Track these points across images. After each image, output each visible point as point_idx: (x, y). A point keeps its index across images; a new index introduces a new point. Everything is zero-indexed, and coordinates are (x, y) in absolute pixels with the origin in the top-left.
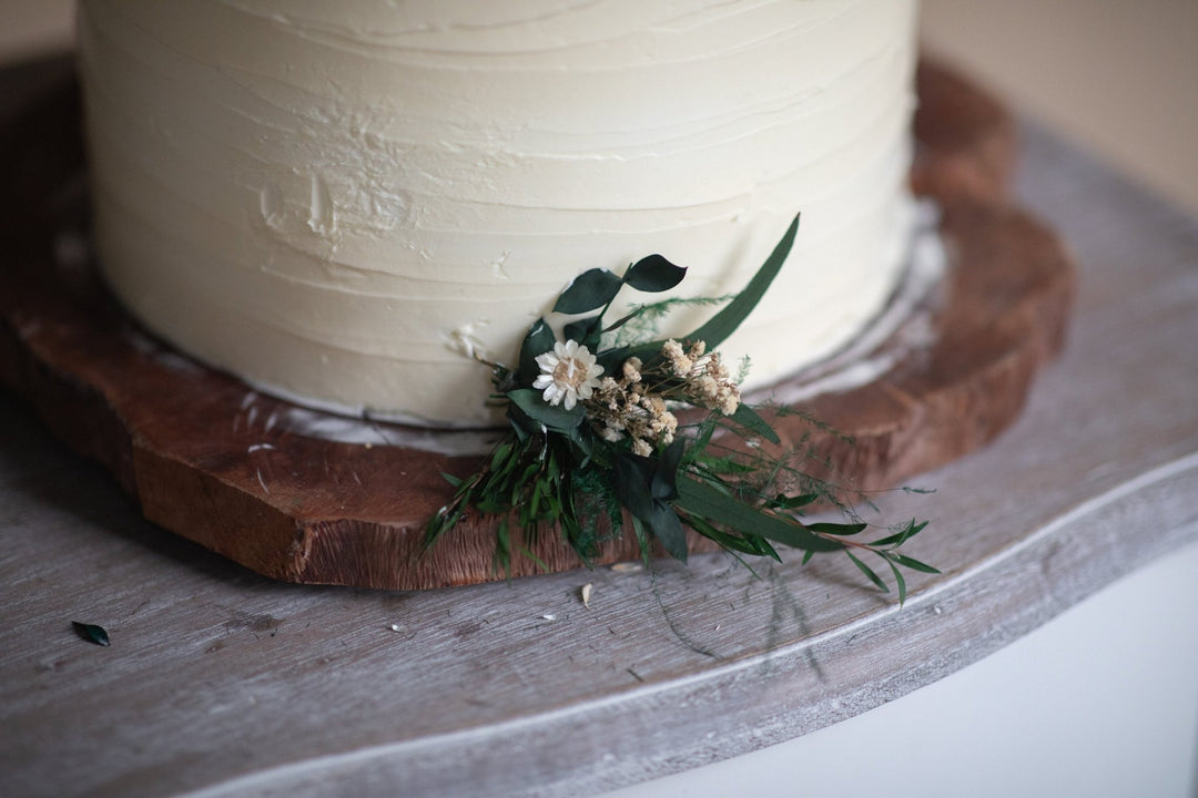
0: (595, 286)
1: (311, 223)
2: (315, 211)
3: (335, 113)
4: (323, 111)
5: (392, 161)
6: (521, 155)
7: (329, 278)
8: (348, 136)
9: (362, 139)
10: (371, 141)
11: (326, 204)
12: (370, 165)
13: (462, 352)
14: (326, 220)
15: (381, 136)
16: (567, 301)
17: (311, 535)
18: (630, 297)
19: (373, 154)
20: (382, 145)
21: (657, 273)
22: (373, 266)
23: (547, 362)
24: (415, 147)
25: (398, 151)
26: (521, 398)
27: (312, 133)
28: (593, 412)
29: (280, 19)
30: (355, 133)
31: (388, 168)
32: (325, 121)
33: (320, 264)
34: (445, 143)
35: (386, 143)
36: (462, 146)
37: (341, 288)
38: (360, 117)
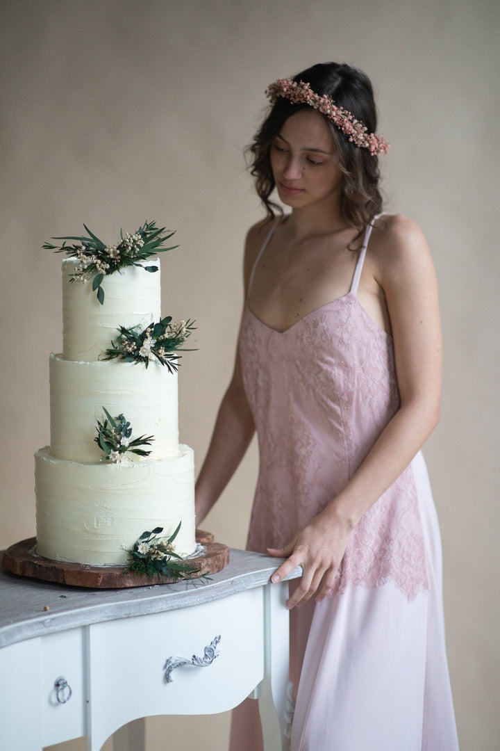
0: (147, 534)
1: (95, 527)
2: (95, 524)
3: (100, 504)
4: (97, 504)
5: (110, 512)
6: (133, 508)
7: (97, 537)
8: (102, 508)
10: (106, 508)
11: (98, 522)
12: (106, 513)
13: (123, 549)
14: (98, 526)
16: (142, 537)
17: (102, 576)
18: (153, 535)
19: (107, 511)
21: (159, 530)
22: (106, 533)
23: (140, 547)
24: (114, 508)
25: (112, 509)
26: (136, 553)
27: (95, 508)
28: (149, 554)
29: (90, 487)
32: (98, 506)
33: (96, 535)
34: (120, 507)
35: (109, 508)
36: (123, 507)
37: (100, 539)
38: (104, 504)
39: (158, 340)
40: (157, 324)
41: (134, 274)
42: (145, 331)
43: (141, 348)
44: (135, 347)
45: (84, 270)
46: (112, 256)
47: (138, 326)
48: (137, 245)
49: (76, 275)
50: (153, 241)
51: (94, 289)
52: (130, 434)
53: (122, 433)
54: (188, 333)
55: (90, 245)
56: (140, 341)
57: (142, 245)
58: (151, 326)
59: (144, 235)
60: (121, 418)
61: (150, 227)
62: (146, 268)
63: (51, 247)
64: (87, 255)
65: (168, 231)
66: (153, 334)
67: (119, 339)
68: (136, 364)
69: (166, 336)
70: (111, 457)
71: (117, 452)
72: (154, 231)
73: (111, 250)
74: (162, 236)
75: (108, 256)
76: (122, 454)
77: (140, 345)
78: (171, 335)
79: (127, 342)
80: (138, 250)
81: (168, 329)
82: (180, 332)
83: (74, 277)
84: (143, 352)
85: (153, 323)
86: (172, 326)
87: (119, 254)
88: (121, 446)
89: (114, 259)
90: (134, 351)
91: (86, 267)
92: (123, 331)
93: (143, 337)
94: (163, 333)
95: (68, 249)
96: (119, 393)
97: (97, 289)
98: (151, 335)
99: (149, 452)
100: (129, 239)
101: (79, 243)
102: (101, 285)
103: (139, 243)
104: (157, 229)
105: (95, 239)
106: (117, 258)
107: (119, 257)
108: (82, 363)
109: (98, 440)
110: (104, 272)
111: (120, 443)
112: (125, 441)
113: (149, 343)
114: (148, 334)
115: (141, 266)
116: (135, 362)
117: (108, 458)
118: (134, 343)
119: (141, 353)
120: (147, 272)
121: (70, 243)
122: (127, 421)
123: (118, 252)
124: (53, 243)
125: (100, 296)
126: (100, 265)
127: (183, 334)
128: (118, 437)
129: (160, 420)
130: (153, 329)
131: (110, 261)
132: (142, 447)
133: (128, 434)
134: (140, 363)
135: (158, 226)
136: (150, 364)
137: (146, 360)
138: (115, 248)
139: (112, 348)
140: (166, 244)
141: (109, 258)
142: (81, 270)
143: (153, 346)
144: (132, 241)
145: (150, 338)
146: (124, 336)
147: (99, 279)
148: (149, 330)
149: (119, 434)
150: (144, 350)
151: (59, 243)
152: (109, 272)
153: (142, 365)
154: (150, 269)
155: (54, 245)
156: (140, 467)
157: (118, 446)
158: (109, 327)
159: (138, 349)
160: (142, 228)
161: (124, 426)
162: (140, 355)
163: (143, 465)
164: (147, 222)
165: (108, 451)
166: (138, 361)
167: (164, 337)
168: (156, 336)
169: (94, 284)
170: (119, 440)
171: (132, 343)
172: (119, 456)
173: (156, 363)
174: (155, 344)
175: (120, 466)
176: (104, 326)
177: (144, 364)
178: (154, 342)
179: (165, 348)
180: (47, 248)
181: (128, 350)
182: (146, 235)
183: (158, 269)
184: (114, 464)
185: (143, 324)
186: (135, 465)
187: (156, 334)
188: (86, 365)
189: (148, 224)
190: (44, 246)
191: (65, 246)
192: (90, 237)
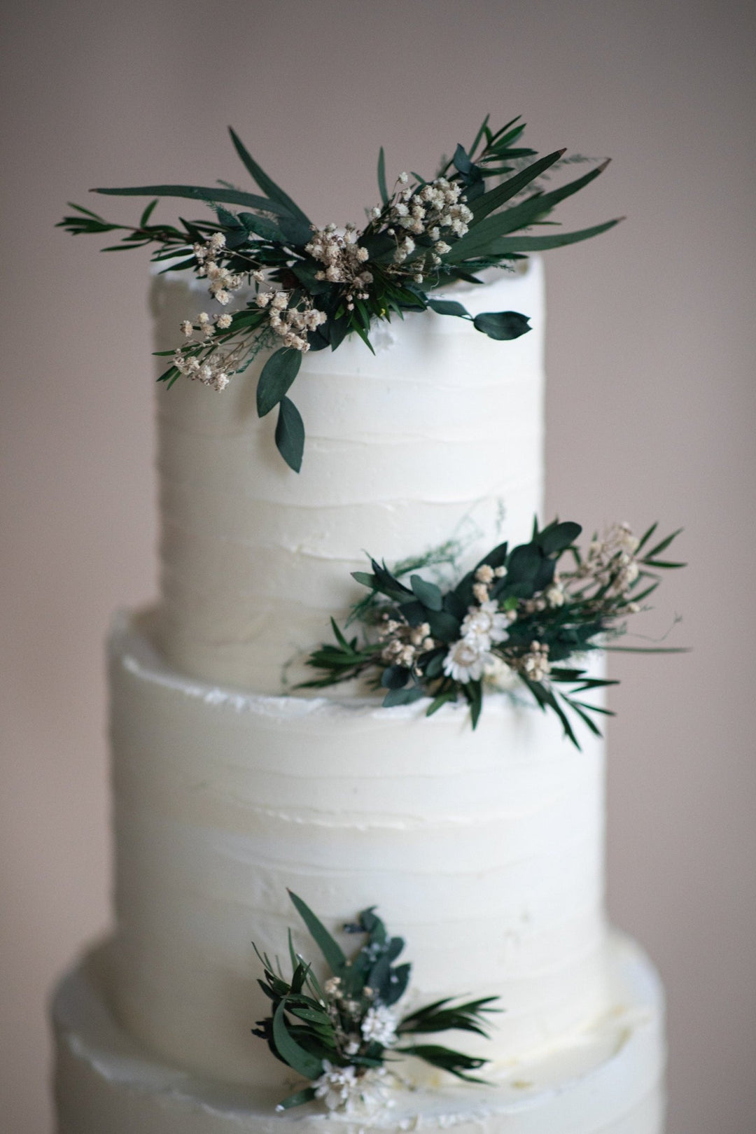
39: (520, 611)
40: (520, 550)
41: (428, 343)
42: (472, 578)
43: (454, 648)
44: (430, 644)
45: (219, 332)
46: (335, 273)
47: (445, 553)
48: (445, 229)
49: (188, 351)
50: (516, 200)
51: (263, 411)
52: (401, 987)
53: (368, 991)
54: (645, 583)
55: (248, 224)
56: (449, 619)
57: (461, 229)
58: (497, 557)
59: (471, 178)
60: (368, 924)
61: (502, 146)
62: (480, 323)
63: (95, 226)
64: (240, 265)
65: (578, 159)
66: (500, 590)
67: (367, 611)
68: (430, 711)
69: (558, 596)
70: (322, 1090)
71: (348, 1074)
72: (518, 165)
73: (334, 250)
74: (549, 182)
75: (320, 276)
76: (369, 1074)
77: (449, 636)
78: (576, 586)
79: (393, 625)
80: (445, 248)
81: (565, 563)
82: (613, 577)
83: (179, 364)
84: (459, 661)
85: (504, 546)
86: (584, 554)
87: (365, 266)
88: (363, 1044)
89: (348, 286)
90: (424, 659)
91: (226, 321)
92: (381, 579)
93: (462, 600)
94: (546, 582)
95: (164, 234)
96: (361, 827)
97: (276, 409)
98: (493, 595)
99: (482, 1061)
100: (411, 204)
101: (202, 212)
102: (290, 394)
103: (448, 221)
104: (528, 152)
105: (276, 196)
106: (359, 282)
107: (368, 276)
108: (215, 696)
109: (265, 1030)
110: (301, 343)
111: (361, 1034)
112: (381, 1025)
113: (485, 626)
114: (481, 590)
115: (455, 310)
116: (426, 702)
117: (310, 1095)
118: (426, 628)
119: (451, 667)
120: (483, 336)
121: (170, 212)
122: (392, 931)
123: (364, 254)
124: (106, 209)
125: (289, 437)
126: (284, 316)
127: (624, 585)
128: (352, 1006)
129: (526, 918)
130: (502, 571)
131: (330, 298)
132: (452, 1040)
133: (393, 985)
134: (446, 708)
135: (538, 141)
136: (492, 705)
137: (473, 693)
138: (352, 238)
139: (334, 641)
140: (565, 217)
141: (325, 283)
142: (210, 330)
143: (501, 637)
144: (421, 212)
145: (489, 606)
146: (382, 597)
147: (283, 369)
148: (488, 573)
149: (358, 995)
150: (466, 656)
151: (128, 212)
152: (322, 339)
153: (455, 713)
154: (495, 323)
155: (108, 219)
156: (440, 1128)
157: (353, 1048)
158: (324, 554)
159: (442, 651)
160: (467, 151)
161: (379, 955)
162: (447, 673)
163: (453, 1119)
164: (489, 125)
165: (314, 1067)
166: (441, 699)
167: (548, 601)
168: (518, 595)
169: (261, 387)
170: (356, 1020)
171: (415, 626)
172: (358, 1084)
173: (514, 700)
174: (509, 630)
175: (359, 1127)
176: (307, 550)
177: (464, 709)
178: (506, 624)
179: (550, 643)
180: (76, 231)
181: (396, 655)
182: (483, 182)
183: (529, 323)
184: (334, 1116)
185: (463, 543)
186: (420, 1122)
187: (516, 587)
188: (233, 706)
189: (494, 133)
190: (69, 221)
191: (151, 222)
192: (255, 190)
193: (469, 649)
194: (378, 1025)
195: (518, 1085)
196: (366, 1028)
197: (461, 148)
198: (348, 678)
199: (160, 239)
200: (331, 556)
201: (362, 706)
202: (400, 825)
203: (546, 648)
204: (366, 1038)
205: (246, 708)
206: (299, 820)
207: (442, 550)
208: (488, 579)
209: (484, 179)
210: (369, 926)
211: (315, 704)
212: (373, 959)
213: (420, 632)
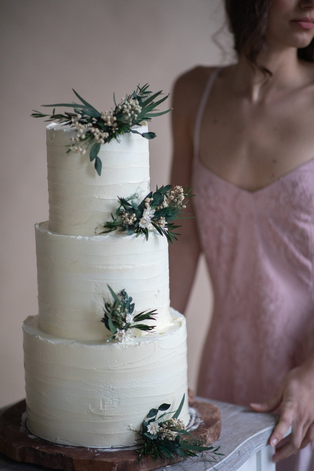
0: (153, 412)
1: (101, 409)
2: (101, 406)
3: (105, 385)
4: (103, 385)
5: (117, 392)
6: (140, 387)
7: (104, 419)
8: (108, 389)
9: (111, 389)
10: (113, 389)
11: (104, 404)
12: (112, 394)
13: (130, 430)
14: (104, 407)
15: (115, 388)
16: (149, 415)
17: (117, 465)
18: (160, 413)
19: (113, 391)
20: (115, 389)
21: (165, 407)
22: (113, 415)
23: (149, 427)
24: (121, 389)
25: (118, 390)
26: (146, 434)
27: (101, 390)
28: (160, 434)
29: (95, 369)
30: (109, 388)
31: (116, 394)
32: (104, 387)
33: (102, 417)
34: (126, 387)
35: (116, 389)
36: (129, 387)
37: (106, 421)
38: (110, 385)
39: (156, 209)
40: (155, 193)
41: (129, 141)
42: (144, 202)
43: (142, 220)
44: (135, 219)
46: (109, 123)
48: (135, 111)
49: (73, 145)
51: (91, 160)
52: (133, 309)
53: (126, 310)
55: (84, 113)
56: (139, 212)
57: (139, 111)
58: (150, 196)
59: (139, 99)
61: (143, 91)
62: (143, 135)
63: (41, 116)
64: (83, 123)
66: (152, 204)
67: (119, 211)
68: (137, 236)
69: (165, 205)
70: (117, 336)
71: (123, 331)
72: (149, 95)
73: (109, 117)
74: (155, 100)
75: (105, 124)
76: (128, 331)
77: (140, 216)
79: (126, 214)
83: (71, 148)
84: (143, 224)
85: (151, 193)
87: (115, 122)
88: (127, 324)
89: (111, 127)
90: (135, 222)
91: (83, 137)
92: (123, 202)
93: (142, 207)
94: (162, 202)
95: (60, 117)
96: (121, 268)
97: (95, 159)
98: (150, 205)
99: (153, 327)
101: (71, 110)
102: (98, 155)
103: (136, 109)
104: (151, 92)
105: (88, 105)
106: (115, 125)
107: (117, 124)
109: (105, 321)
110: (102, 141)
111: (125, 321)
112: (130, 319)
113: (149, 213)
114: (147, 204)
115: (137, 132)
116: (135, 234)
117: (114, 338)
118: (134, 215)
119: (140, 225)
121: (60, 111)
122: (129, 296)
123: (115, 118)
124: (43, 111)
125: (98, 166)
126: (98, 134)
128: (123, 314)
129: (158, 291)
130: (152, 199)
131: (108, 129)
132: (146, 322)
133: (131, 309)
134: (140, 236)
135: (153, 90)
136: (150, 235)
137: (145, 231)
138: (112, 114)
139: (111, 221)
141: (107, 126)
143: (153, 216)
145: (149, 208)
146: (123, 208)
147: (96, 148)
148: (149, 200)
149: (124, 311)
150: (144, 222)
151: (49, 111)
152: (107, 140)
153: (142, 236)
154: (147, 135)
155: (44, 113)
156: (146, 344)
157: (124, 324)
158: (105, 198)
159: (138, 221)
160: (136, 92)
161: (127, 301)
162: (140, 226)
163: (148, 342)
164: (139, 87)
165: (115, 330)
166: (138, 233)
167: (163, 206)
168: (155, 205)
169: (91, 154)
170: (124, 318)
171: (131, 215)
172: (126, 334)
173: (155, 233)
174: (154, 214)
175: (126, 345)
176: (100, 197)
177: (144, 236)
178: (154, 213)
179: (165, 217)
180: (37, 117)
181: (128, 222)
182: (141, 100)
183: (156, 135)
184: (119, 343)
185: (139, 194)
186: (141, 343)
187: (155, 203)
188: (85, 239)
189: (141, 88)
190: (33, 115)
191: (56, 114)
192: (81, 103)
193: (145, 220)
194: (129, 319)
195: (161, 334)
196: (127, 319)
197: (135, 91)
198: (114, 230)
199: (58, 118)
200: (107, 199)
201: (119, 236)
202: (130, 267)
203: (164, 218)
204: (127, 322)
205: (89, 239)
206: (104, 268)
207: (134, 195)
208: (149, 201)
209: (141, 99)
210: (124, 294)
211: (107, 236)
212: (126, 302)
213: (133, 216)
